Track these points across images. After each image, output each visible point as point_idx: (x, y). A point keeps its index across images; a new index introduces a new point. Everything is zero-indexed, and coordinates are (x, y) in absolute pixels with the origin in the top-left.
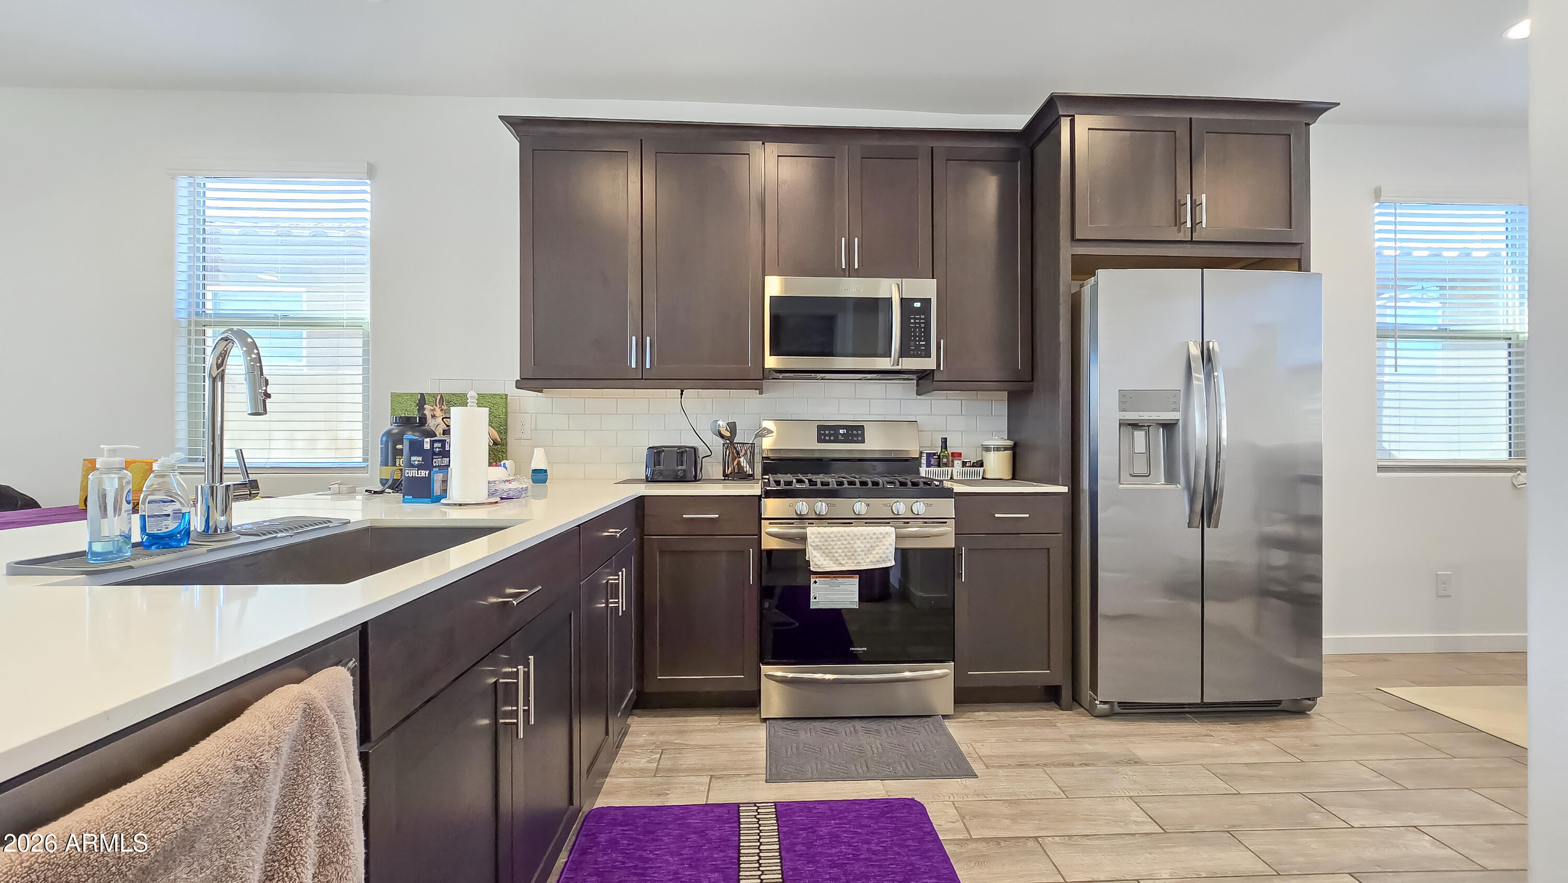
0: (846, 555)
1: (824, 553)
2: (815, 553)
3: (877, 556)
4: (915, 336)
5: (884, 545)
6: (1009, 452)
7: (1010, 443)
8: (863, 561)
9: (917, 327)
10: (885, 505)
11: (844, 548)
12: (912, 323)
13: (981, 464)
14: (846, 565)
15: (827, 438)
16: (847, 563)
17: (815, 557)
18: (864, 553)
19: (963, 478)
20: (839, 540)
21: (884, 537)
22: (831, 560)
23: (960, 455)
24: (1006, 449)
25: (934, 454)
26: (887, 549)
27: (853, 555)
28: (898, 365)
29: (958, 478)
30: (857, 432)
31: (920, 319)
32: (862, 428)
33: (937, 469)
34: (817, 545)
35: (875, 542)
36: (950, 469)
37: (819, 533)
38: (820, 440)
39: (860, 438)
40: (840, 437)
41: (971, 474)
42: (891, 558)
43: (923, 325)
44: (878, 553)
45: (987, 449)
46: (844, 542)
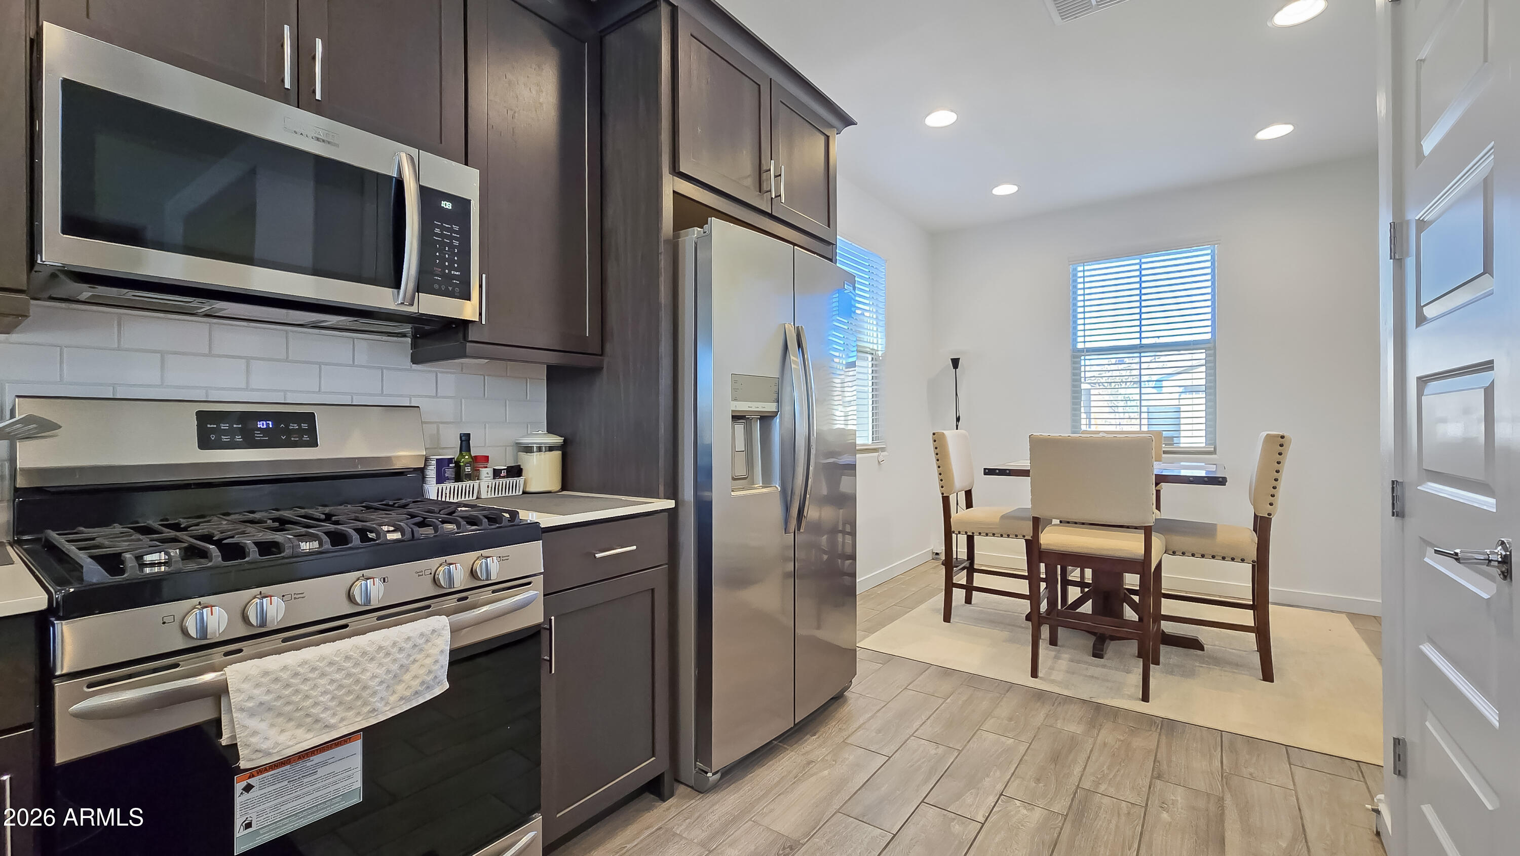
0: (341, 703)
1: (280, 715)
2: (254, 723)
3: (415, 684)
4: (443, 259)
5: (428, 656)
6: (557, 454)
7: (557, 440)
8: (383, 703)
9: (443, 244)
10: (420, 574)
11: (337, 689)
12: (437, 235)
13: (515, 471)
14: (341, 725)
15: (225, 439)
16: (342, 720)
17: (255, 733)
18: (385, 685)
19: (496, 495)
20: (323, 675)
21: (427, 641)
22: (299, 726)
23: (486, 459)
24: (551, 449)
25: (450, 461)
26: (436, 661)
27: (358, 697)
28: (412, 304)
29: (489, 496)
30: (300, 426)
31: (451, 230)
32: (310, 418)
33: (456, 484)
34: (261, 704)
35: (409, 656)
36: (476, 483)
37: (266, 673)
38: (205, 443)
39: (306, 438)
40: (258, 436)
41: (507, 488)
42: (442, 678)
43: (456, 243)
44: (415, 677)
45: (528, 449)
46: (337, 676)
